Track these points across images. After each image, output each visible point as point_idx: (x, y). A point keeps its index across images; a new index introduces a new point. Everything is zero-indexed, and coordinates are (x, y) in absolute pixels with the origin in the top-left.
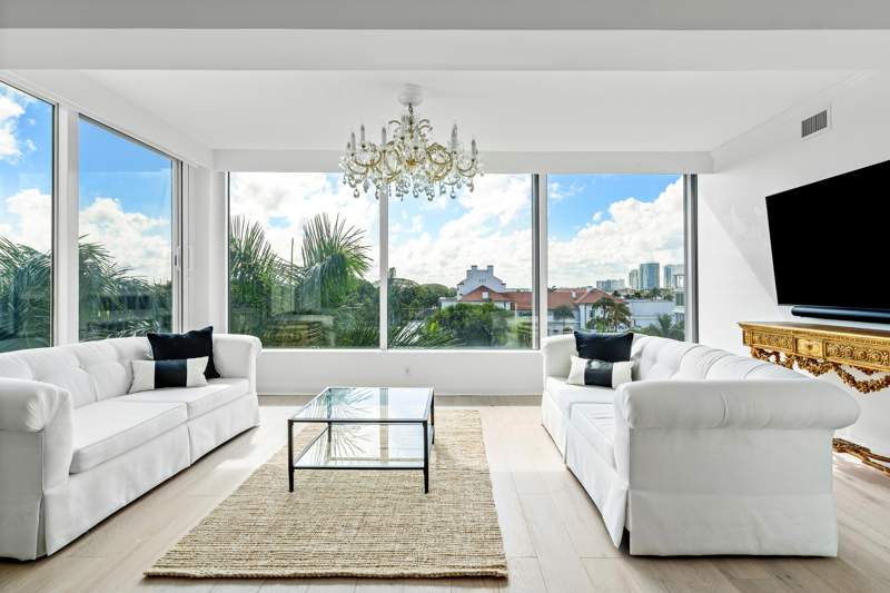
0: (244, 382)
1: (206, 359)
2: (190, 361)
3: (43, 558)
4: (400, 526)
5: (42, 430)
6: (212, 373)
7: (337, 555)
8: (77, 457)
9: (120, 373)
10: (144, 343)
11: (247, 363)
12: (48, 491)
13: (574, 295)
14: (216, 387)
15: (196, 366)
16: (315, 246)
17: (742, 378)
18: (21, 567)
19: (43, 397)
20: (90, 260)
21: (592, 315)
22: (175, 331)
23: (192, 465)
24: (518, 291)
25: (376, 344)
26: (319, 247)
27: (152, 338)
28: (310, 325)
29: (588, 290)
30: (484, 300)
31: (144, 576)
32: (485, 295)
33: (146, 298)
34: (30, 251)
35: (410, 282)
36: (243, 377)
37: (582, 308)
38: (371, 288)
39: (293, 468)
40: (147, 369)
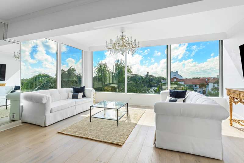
0: (90, 99)
1: (83, 93)
3: (45, 127)
4: (107, 132)
5: (45, 103)
6: (84, 96)
7: (90, 135)
8: (51, 109)
9: (66, 95)
10: (71, 89)
12: (46, 115)
13: (207, 80)
14: (84, 99)
15: (80, 94)
17: (201, 103)
18: (42, 128)
19: (45, 97)
20: (72, 72)
21: (213, 86)
23: (76, 115)
24: (187, 78)
25: (124, 92)
27: (73, 88)
28: (112, 86)
29: (212, 78)
30: (175, 81)
31: (57, 132)
32: (175, 80)
35: (153, 76)
36: (90, 97)
37: (210, 84)
38: (142, 78)
39: (91, 117)
40: (71, 94)
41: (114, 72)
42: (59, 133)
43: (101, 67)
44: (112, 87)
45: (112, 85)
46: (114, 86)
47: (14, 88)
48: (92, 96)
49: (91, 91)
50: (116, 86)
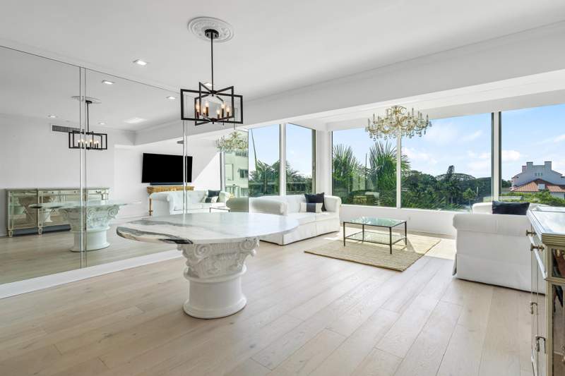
1: (322, 204)
2: (317, 204)
3: (283, 245)
4: (375, 258)
6: (324, 209)
9: (297, 205)
10: (303, 197)
11: (335, 206)
14: (325, 213)
15: (319, 206)
16: (376, 157)
18: (279, 246)
22: (313, 193)
23: (317, 236)
26: (378, 158)
27: (306, 195)
31: (303, 252)
32: (542, 186)
33: (304, 185)
34: (266, 165)
35: (469, 176)
36: (334, 212)
38: (433, 180)
39: (345, 238)
40: (304, 205)
41: (369, 167)
42: (306, 252)
43: (338, 157)
44: (369, 197)
45: (367, 193)
46: (373, 196)
47: (207, 193)
48: (338, 210)
49: (336, 200)
50: (376, 194)
